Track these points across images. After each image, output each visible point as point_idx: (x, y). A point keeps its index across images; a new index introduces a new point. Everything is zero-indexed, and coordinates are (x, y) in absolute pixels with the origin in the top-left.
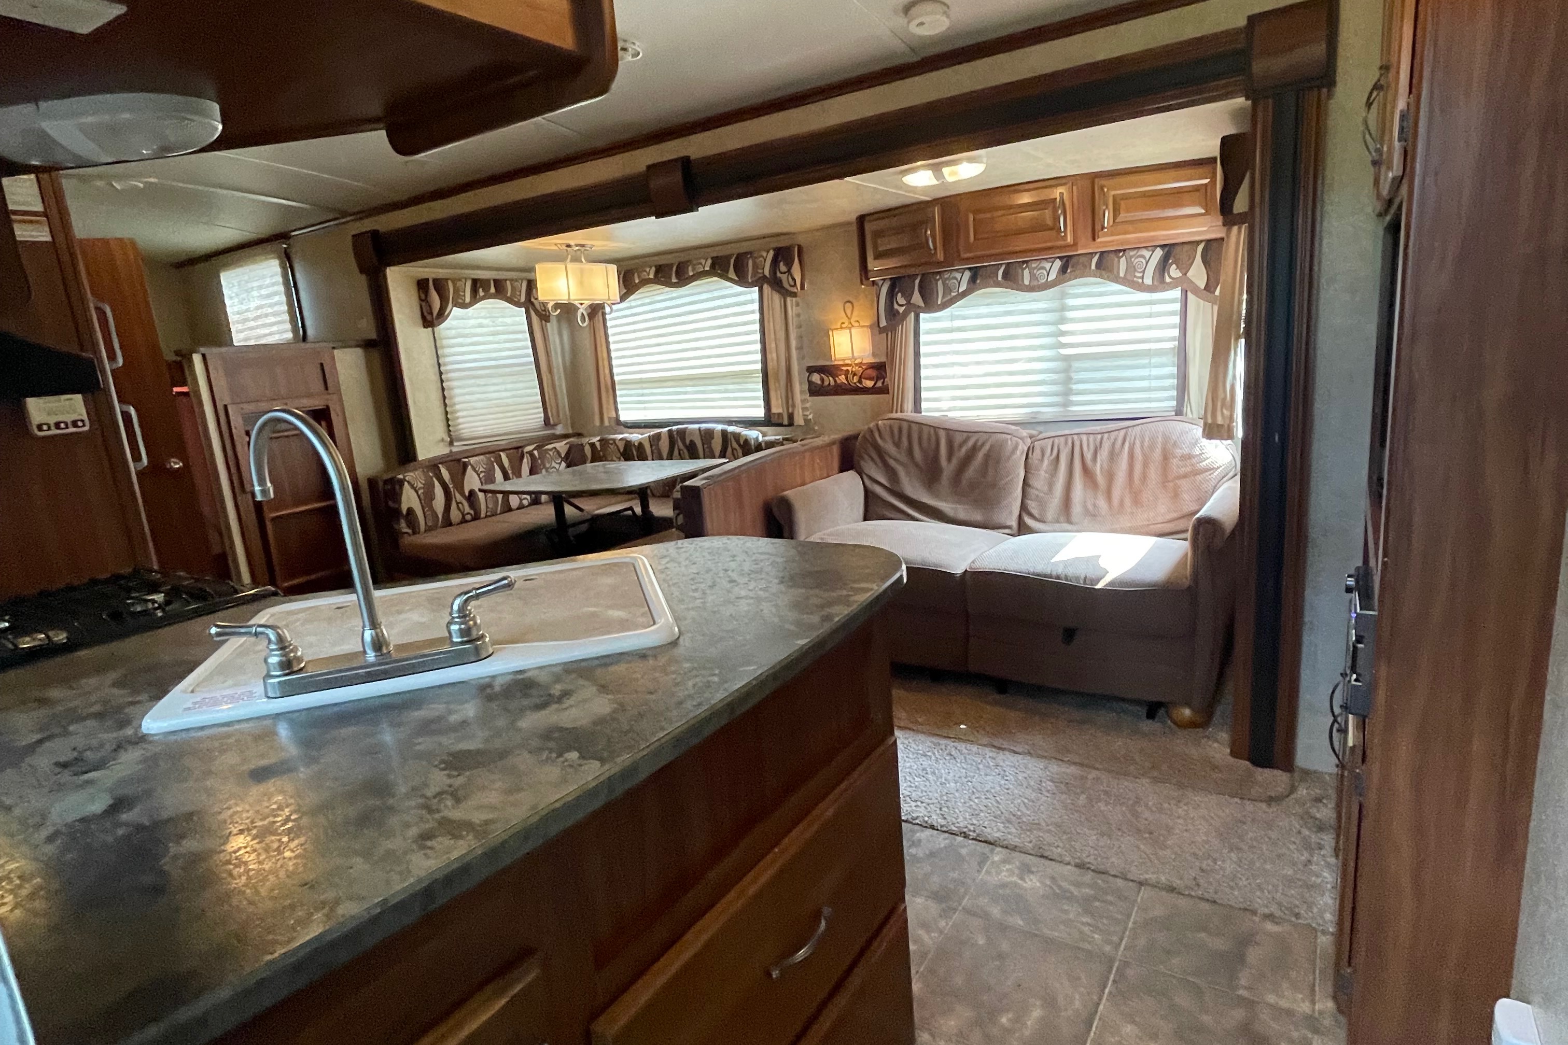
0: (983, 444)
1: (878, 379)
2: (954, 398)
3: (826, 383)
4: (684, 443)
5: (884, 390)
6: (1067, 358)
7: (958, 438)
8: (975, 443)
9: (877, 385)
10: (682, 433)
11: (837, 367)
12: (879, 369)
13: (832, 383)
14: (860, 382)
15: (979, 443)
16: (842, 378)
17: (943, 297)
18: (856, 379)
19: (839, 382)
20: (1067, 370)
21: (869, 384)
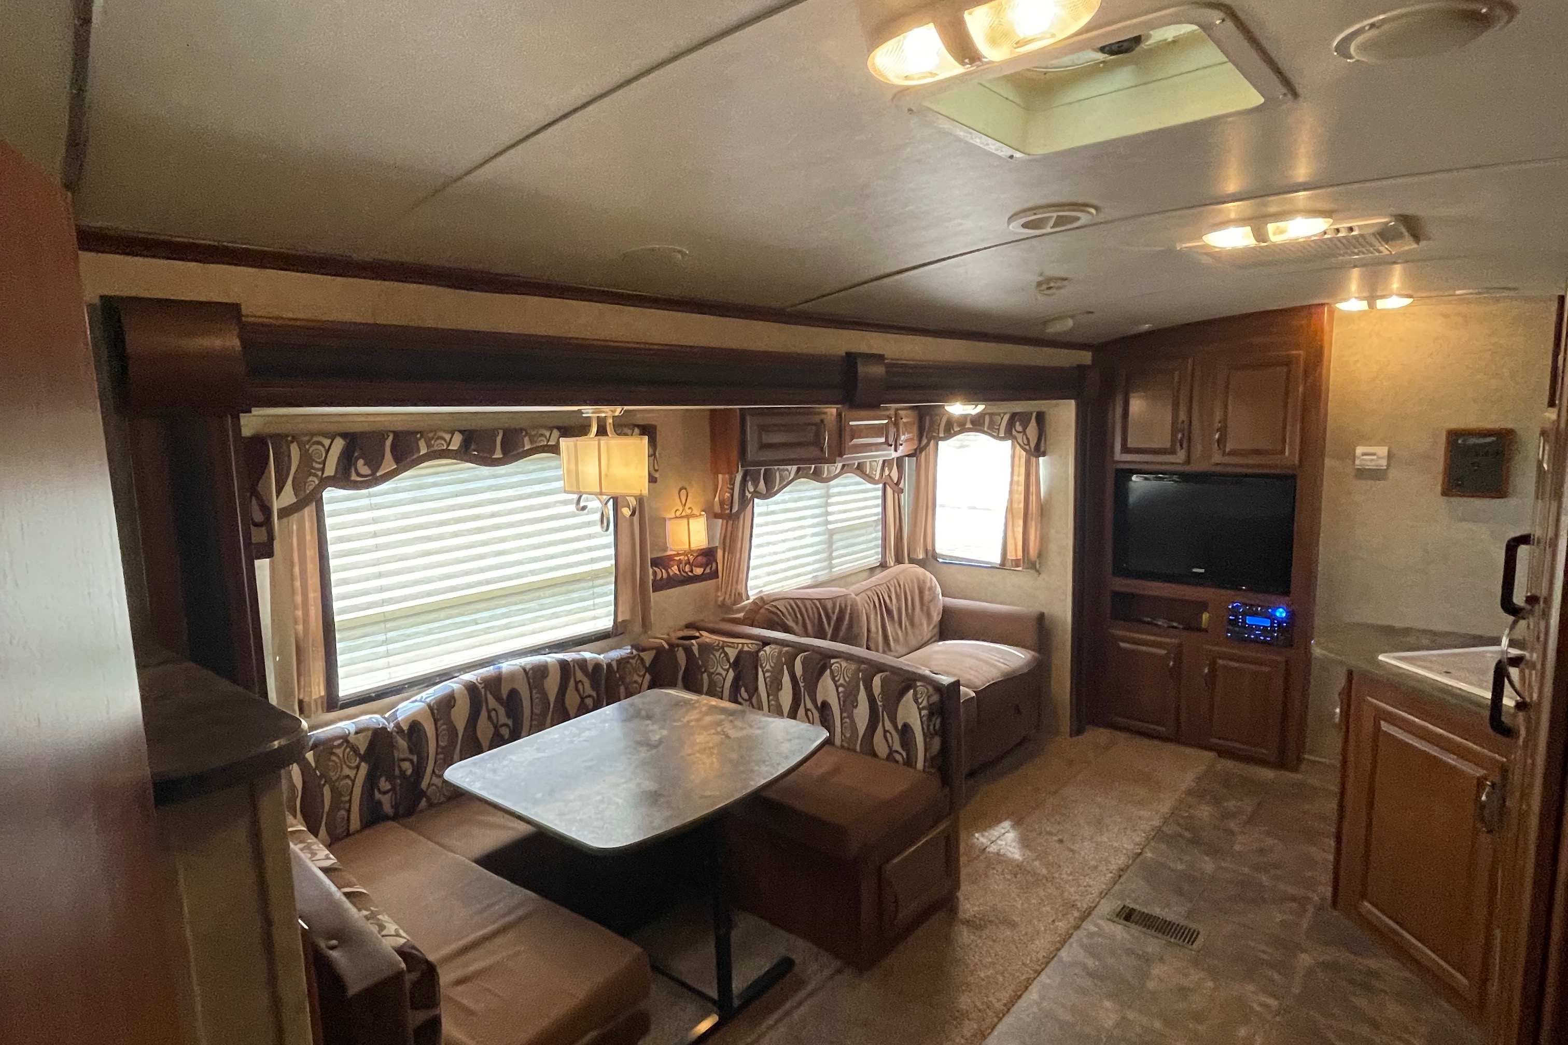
0: (846, 606)
1: (707, 565)
2: (769, 574)
3: (659, 577)
4: (498, 698)
5: (714, 575)
6: (831, 533)
7: (829, 605)
8: (840, 606)
9: (706, 572)
10: (494, 683)
11: (670, 558)
12: (708, 554)
13: (665, 575)
14: (692, 571)
15: (843, 606)
16: (675, 569)
17: (779, 484)
18: (687, 569)
19: (671, 574)
20: (830, 543)
21: (699, 571)
